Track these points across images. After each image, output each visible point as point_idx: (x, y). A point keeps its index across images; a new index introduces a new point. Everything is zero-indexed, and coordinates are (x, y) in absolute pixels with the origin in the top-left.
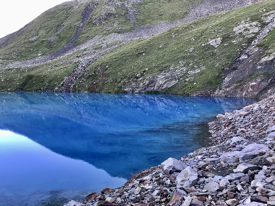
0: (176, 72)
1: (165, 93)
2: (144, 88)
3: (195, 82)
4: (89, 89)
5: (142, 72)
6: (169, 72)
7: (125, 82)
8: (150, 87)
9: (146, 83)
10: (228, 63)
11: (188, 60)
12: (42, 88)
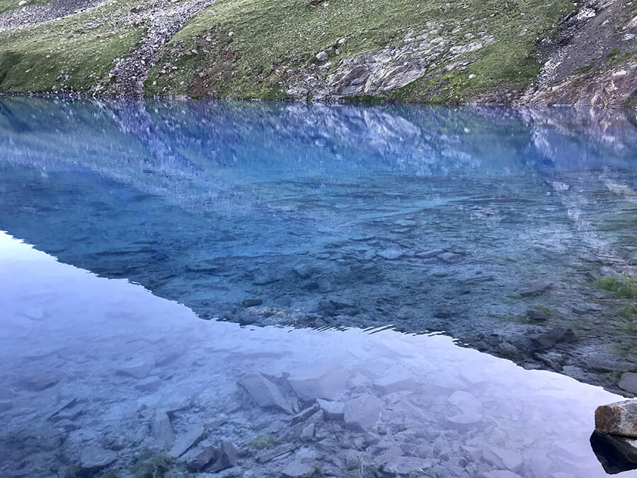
0: (421, 49)
1: (392, 102)
2: (337, 88)
3: (471, 73)
4: (189, 90)
5: (330, 49)
6: (404, 49)
7: (285, 72)
8: (353, 85)
9: (343, 75)
10: (551, 28)
11: (450, 20)
12: (54, 87)
